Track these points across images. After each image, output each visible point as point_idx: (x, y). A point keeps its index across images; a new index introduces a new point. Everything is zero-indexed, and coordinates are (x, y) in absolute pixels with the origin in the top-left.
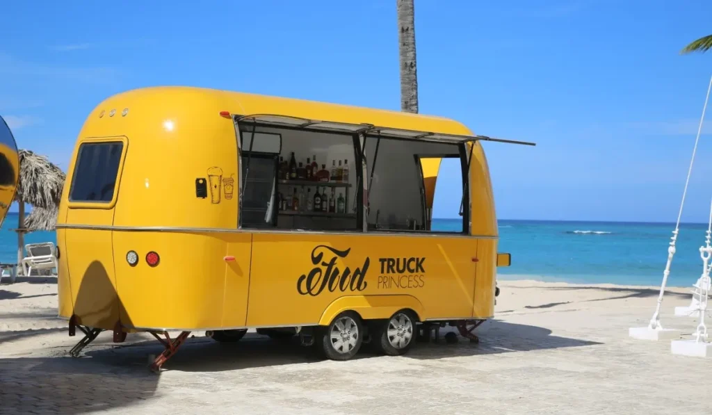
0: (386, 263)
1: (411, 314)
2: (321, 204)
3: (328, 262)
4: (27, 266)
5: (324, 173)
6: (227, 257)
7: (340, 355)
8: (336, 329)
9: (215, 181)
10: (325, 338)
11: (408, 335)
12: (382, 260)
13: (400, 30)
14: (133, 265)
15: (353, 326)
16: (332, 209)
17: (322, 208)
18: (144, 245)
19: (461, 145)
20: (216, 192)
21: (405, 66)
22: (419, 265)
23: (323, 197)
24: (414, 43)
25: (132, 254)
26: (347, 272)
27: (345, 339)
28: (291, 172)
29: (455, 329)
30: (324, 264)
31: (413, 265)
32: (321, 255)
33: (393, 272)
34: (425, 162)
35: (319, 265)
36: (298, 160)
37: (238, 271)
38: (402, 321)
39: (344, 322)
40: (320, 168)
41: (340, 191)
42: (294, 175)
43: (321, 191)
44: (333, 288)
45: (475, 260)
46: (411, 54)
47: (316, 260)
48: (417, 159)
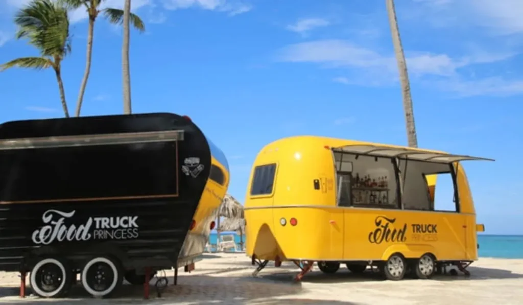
0: (415, 227)
1: (431, 256)
2: (374, 200)
3: (384, 225)
4: (222, 247)
5: (375, 184)
6: (332, 221)
7: (395, 277)
8: (391, 263)
9: (324, 181)
10: (385, 268)
11: (431, 268)
12: (413, 225)
13: (405, 115)
14: (284, 225)
15: (400, 261)
16: (380, 202)
17: (374, 202)
18: (289, 215)
19: (451, 164)
20: (324, 186)
21: (410, 133)
22: (434, 229)
23: (375, 197)
24: (414, 121)
25: (283, 220)
26: (395, 231)
27: (396, 269)
28: (357, 183)
29: (456, 268)
30: (382, 226)
31: (430, 229)
32: (380, 222)
33: (420, 232)
34: (428, 177)
35: (380, 227)
36: (360, 177)
37: (338, 229)
38: (427, 260)
39: (395, 259)
40: (372, 181)
41: (383, 193)
42: (359, 185)
43: (373, 193)
44: (388, 239)
45: (465, 227)
46: (412, 127)
47: (378, 224)
48: (424, 175)
